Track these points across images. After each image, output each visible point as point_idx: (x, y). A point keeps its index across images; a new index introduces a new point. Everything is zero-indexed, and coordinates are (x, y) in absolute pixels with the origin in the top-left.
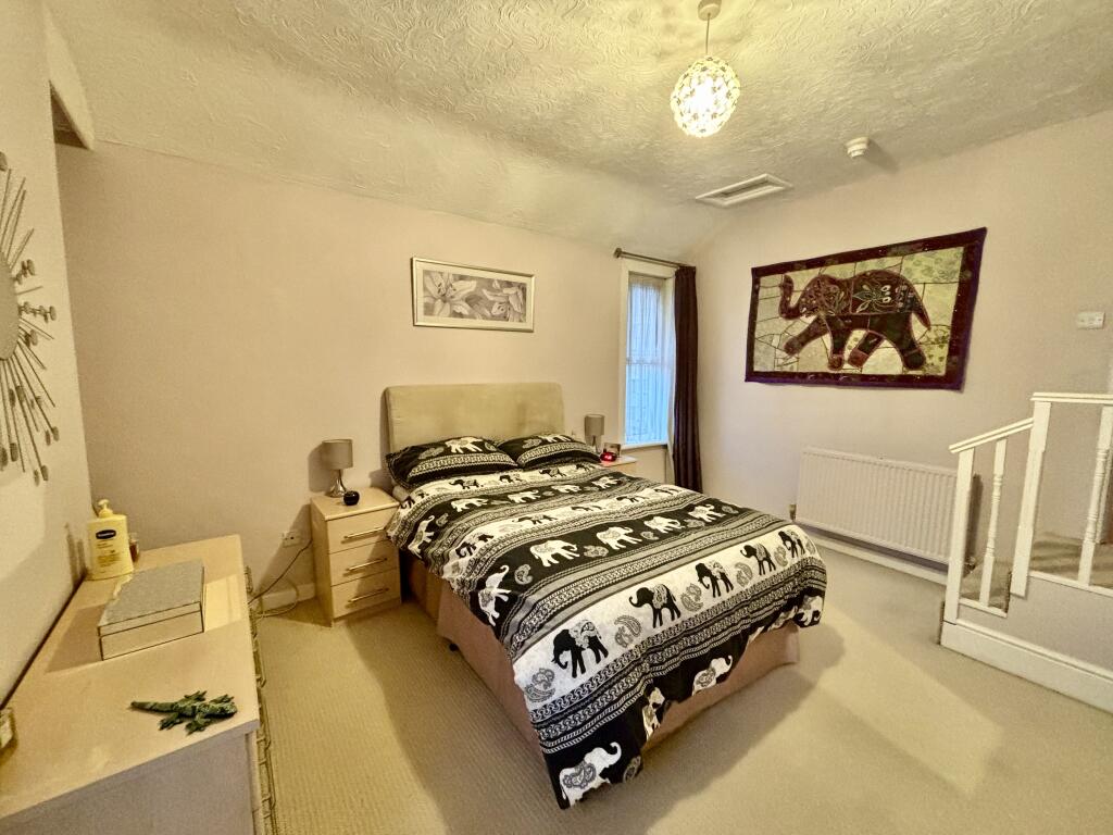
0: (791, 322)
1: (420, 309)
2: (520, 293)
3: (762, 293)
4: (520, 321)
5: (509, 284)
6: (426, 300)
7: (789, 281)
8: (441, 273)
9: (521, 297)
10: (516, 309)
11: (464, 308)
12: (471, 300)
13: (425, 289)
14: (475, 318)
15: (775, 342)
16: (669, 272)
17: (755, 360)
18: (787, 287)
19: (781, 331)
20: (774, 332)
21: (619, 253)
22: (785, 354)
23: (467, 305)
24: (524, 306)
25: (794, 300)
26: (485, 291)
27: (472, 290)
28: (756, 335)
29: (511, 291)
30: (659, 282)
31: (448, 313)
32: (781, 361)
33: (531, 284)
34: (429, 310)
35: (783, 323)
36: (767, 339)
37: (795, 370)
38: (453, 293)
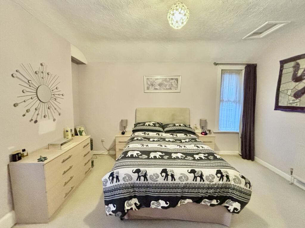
0: (297, 83)
1: (146, 88)
2: (176, 81)
3: (284, 71)
4: (176, 89)
5: (172, 79)
6: (147, 86)
7: (298, 64)
8: (151, 79)
9: (176, 83)
10: (174, 86)
11: (158, 87)
12: (160, 85)
13: (147, 83)
14: (161, 89)
15: (289, 93)
16: (243, 68)
17: (280, 100)
18: (297, 67)
19: (292, 88)
20: (289, 88)
21: (216, 64)
22: (293, 98)
23: (159, 86)
24: (177, 85)
25: (300, 73)
26: (164, 82)
27: (161, 82)
28: (281, 90)
29: (173, 81)
30: (238, 72)
31: (153, 88)
32: (291, 102)
33: (180, 79)
34: (148, 88)
35: (294, 84)
36: (286, 92)
37: (298, 106)
38: (155, 83)
